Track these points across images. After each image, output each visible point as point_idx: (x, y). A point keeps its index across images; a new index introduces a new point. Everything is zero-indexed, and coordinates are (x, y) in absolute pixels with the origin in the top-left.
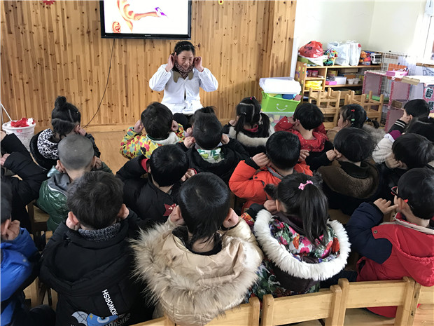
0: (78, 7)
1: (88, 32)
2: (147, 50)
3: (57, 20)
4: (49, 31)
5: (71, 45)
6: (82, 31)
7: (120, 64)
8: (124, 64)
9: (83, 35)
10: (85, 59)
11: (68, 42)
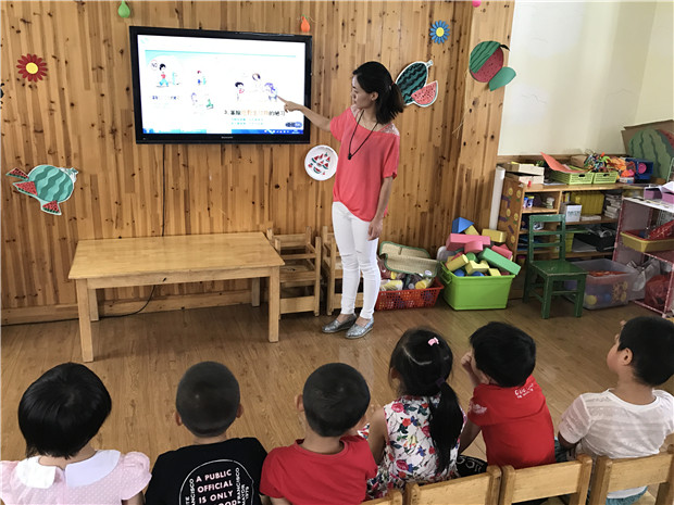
0: (93, 85)
1: (114, 132)
2: (227, 162)
3: (51, 111)
4: (35, 131)
5: (79, 156)
6: (101, 129)
7: (176, 189)
8: (182, 187)
9: (103, 136)
10: (107, 181)
11: (74, 149)
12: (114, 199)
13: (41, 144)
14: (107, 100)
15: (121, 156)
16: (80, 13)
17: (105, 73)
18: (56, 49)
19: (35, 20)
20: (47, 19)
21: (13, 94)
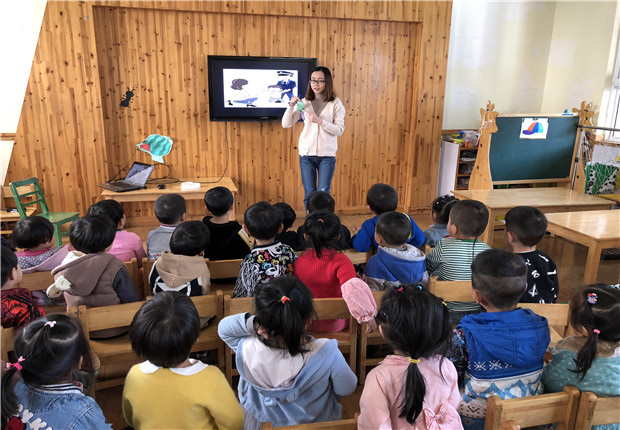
12: (195, 154)
13: (153, 122)
14: (192, 98)
15: (200, 130)
16: (179, 50)
17: (191, 82)
18: (164, 70)
19: (153, 54)
20: (160, 54)
21: (139, 94)
